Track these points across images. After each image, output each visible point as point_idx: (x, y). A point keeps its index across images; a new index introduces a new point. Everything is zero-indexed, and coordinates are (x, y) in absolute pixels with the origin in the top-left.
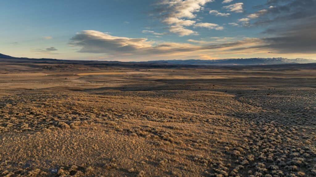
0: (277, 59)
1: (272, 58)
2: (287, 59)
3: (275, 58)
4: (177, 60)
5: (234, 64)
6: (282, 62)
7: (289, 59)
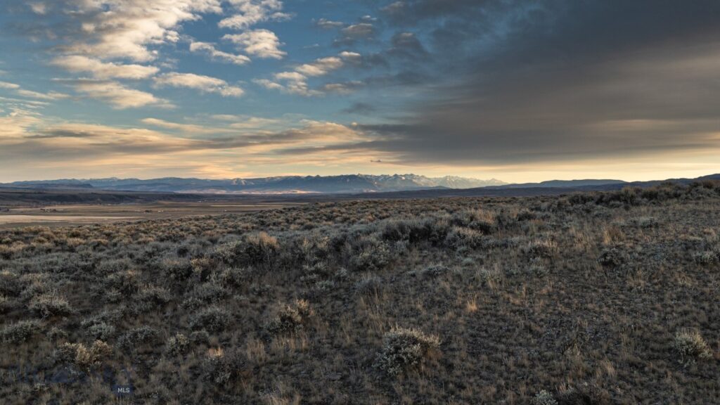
0: (403, 178)
1: (392, 174)
2: (426, 178)
3: (399, 174)
4: (122, 178)
5: (299, 192)
6: (416, 186)
7: (429, 179)
